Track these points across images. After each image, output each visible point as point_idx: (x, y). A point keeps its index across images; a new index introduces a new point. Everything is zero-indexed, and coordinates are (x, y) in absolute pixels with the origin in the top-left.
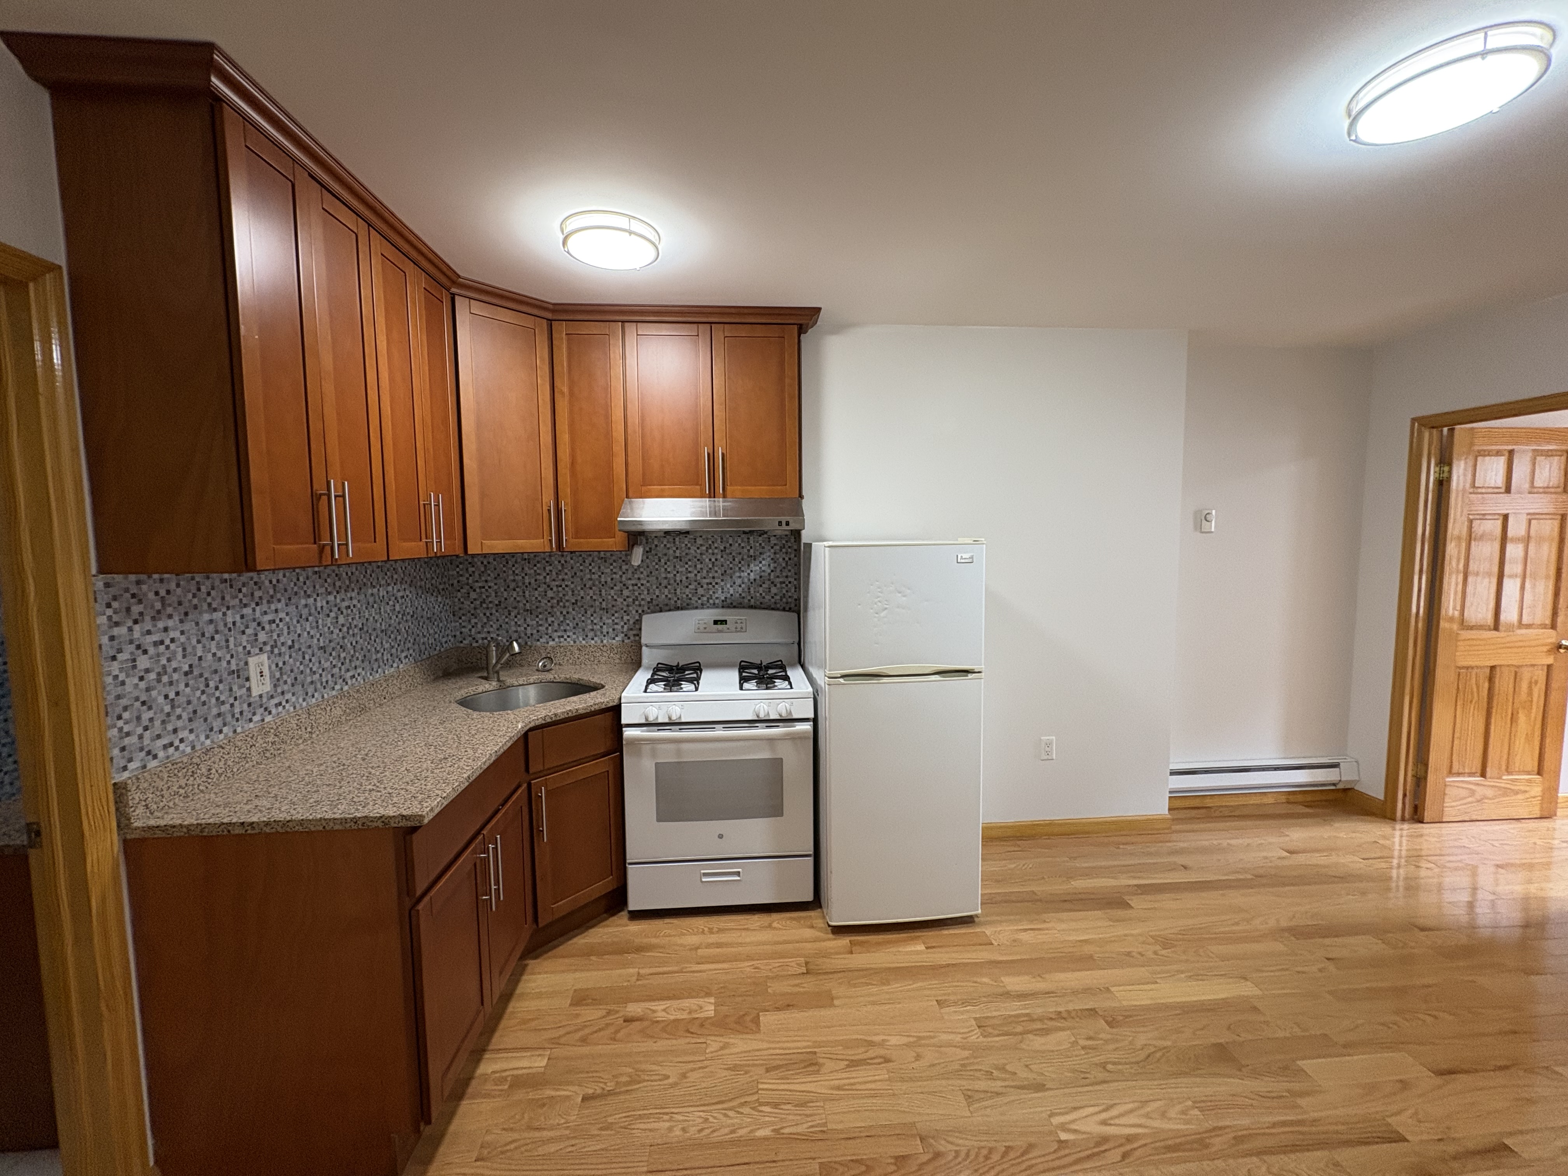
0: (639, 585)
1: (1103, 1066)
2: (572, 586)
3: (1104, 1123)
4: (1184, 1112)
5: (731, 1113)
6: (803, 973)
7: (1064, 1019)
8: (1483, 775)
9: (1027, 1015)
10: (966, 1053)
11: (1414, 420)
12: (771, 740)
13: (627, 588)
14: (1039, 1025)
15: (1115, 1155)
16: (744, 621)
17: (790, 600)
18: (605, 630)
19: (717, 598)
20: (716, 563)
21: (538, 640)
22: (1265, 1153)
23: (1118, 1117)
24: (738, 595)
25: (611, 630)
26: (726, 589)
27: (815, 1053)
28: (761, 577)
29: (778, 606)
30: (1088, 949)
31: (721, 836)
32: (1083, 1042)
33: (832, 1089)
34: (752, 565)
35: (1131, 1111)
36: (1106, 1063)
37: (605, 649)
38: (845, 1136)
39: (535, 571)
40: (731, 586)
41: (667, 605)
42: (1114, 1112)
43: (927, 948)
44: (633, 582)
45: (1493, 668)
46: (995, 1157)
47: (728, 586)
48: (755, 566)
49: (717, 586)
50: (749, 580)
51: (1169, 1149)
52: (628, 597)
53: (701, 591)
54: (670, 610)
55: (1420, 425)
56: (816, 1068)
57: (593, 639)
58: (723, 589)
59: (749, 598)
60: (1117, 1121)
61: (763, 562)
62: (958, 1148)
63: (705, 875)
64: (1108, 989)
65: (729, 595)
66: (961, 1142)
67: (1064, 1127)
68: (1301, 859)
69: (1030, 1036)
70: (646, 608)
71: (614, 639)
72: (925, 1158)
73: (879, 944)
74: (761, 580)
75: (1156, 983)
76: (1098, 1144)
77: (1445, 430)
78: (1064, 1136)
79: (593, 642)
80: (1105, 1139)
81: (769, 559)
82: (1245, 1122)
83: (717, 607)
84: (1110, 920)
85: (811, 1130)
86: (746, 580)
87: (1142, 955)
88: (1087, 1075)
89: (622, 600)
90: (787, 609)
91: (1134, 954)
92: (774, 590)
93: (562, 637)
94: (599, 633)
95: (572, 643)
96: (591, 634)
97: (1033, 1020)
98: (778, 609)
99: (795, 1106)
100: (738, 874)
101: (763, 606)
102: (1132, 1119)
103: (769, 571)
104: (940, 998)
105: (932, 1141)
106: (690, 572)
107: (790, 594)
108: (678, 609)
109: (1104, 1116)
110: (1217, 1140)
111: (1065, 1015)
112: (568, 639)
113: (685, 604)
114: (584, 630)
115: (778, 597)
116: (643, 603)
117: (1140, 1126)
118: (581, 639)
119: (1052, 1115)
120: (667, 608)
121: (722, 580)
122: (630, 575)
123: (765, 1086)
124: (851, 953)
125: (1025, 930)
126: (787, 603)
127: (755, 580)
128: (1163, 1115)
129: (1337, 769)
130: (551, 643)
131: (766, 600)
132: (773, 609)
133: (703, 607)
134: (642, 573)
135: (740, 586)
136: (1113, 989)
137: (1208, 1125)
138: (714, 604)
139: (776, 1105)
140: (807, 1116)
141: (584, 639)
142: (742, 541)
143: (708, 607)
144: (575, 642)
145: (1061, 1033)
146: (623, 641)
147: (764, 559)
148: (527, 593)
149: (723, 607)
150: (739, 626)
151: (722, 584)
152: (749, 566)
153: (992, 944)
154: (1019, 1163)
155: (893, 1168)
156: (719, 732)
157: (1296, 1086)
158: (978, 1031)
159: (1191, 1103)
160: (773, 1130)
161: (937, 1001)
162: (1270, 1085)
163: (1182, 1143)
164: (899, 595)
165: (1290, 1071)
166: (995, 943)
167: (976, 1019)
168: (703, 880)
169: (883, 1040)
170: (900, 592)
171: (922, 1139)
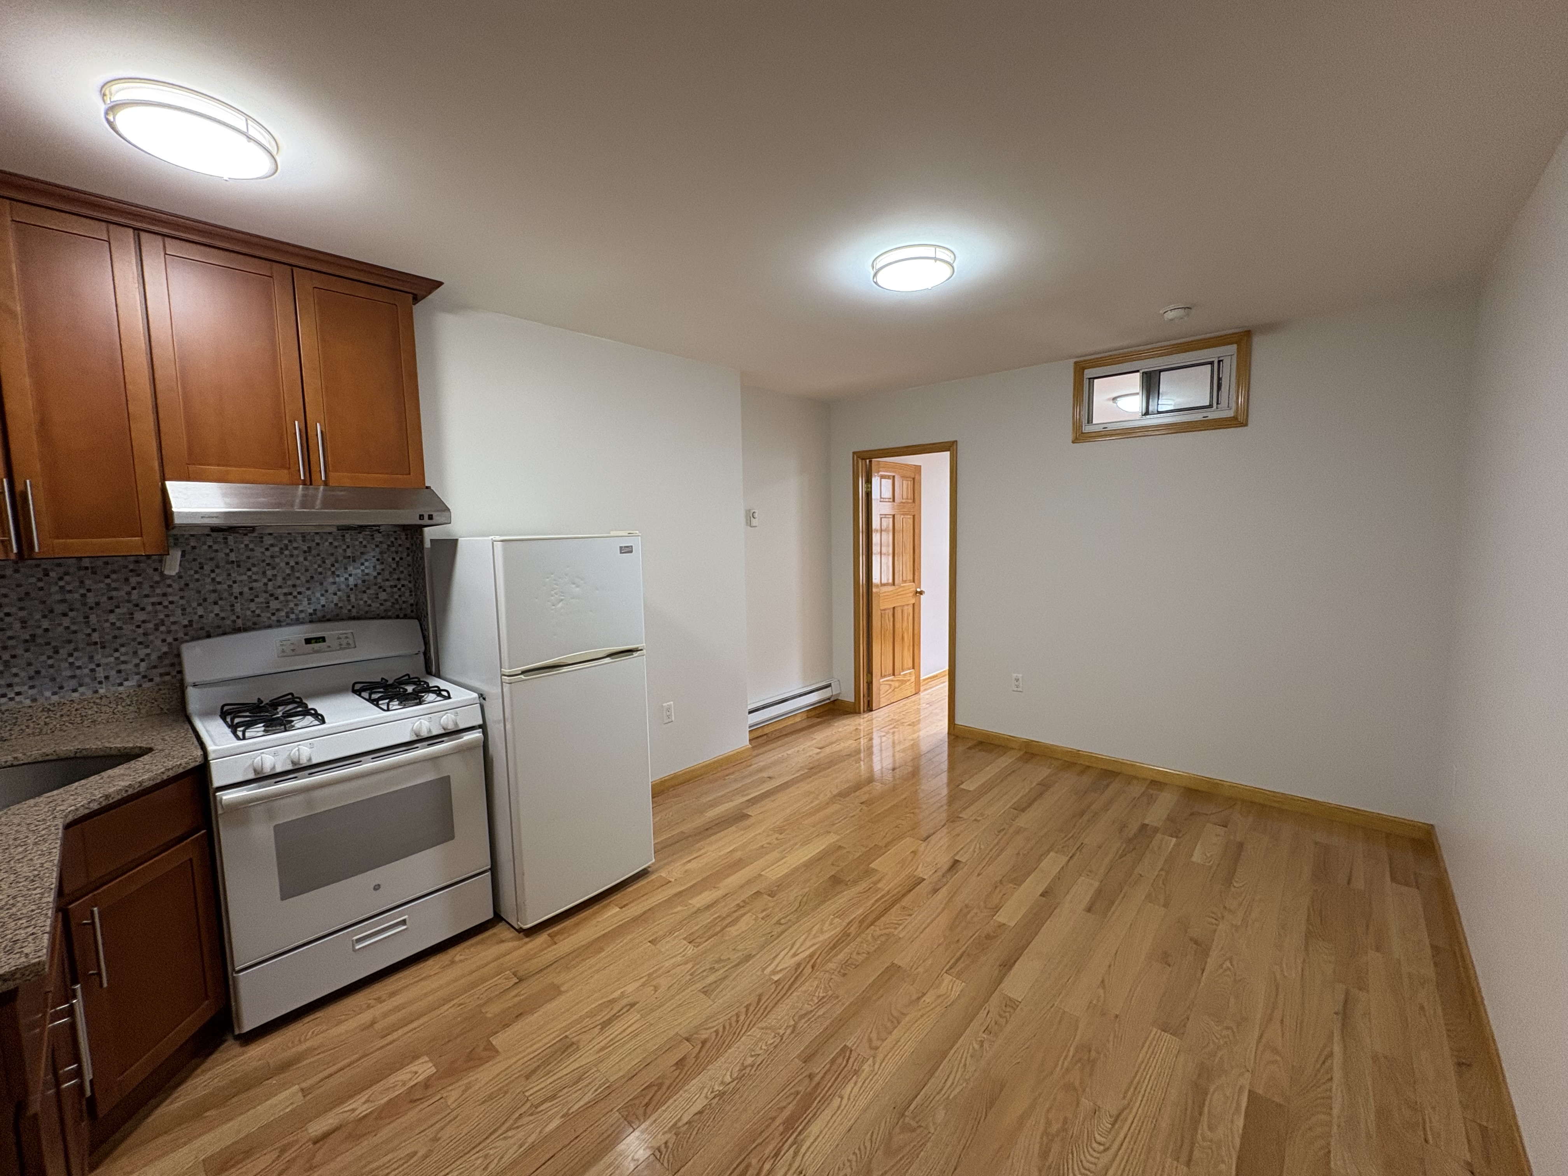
0: (165, 603)
1: (778, 923)
3: (795, 955)
4: (831, 924)
5: (510, 1134)
6: (516, 983)
7: (743, 907)
8: (894, 675)
9: (719, 917)
10: (690, 965)
11: (854, 453)
12: (434, 759)
13: (142, 609)
14: (729, 920)
15: (808, 969)
16: (350, 636)
17: (404, 606)
18: (100, 675)
19: (301, 611)
20: (297, 567)
22: (875, 922)
23: (799, 948)
24: (332, 605)
25: (113, 673)
26: (313, 599)
27: (566, 1037)
28: (364, 581)
29: (390, 614)
30: (738, 855)
31: (377, 887)
32: (761, 916)
33: (598, 1052)
34: (350, 569)
35: (805, 940)
36: (780, 920)
37: (103, 702)
38: (626, 1079)
40: (322, 595)
41: (219, 627)
42: (797, 946)
43: (621, 908)
44: (154, 600)
45: (894, 608)
46: (742, 1018)
47: (318, 595)
48: (355, 568)
49: (299, 597)
50: (348, 586)
51: (833, 948)
52: (144, 622)
53: (274, 604)
54: (224, 634)
55: (858, 457)
56: (575, 1047)
57: (75, 691)
58: (309, 599)
59: (350, 607)
60: (801, 950)
61: (366, 564)
62: (714, 1029)
63: (359, 941)
64: (760, 875)
65: (319, 607)
66: (714, 1024)
67: (774, 972)
68: (828, 750)
69: (728, 929)
70: (181, 635)
71: (121, 684)
72: (697, 1050)
73: (577, 925)
74: (366, 584)
75: (786, 857)
76: (796, 969)
77: (868, 461)
78: (776, 978)
79: (75, 695)
80: (799, 965)
81: (374, 560)
82: (860, 911)
83: (303, 623)
84: (741, 830)
86: (343, 587)
87: (770, 844)
88: (773, 933)
89: (132, 627)
90: (401, 615)
91: (765, 845)
92: (383, 596)
94: (87, 680)
96: (70, 684)
97: (724, 918)
98: (390, 618)
99: (571, 1086)
100: (404, 922)
101: (368, 615)
102: (808, 943)
103: (375, 574)
104: (650, 939)
105: (695, 1036)
106: (256, 581)
107: (403, 599)
108: (238, 630)
109: (793, 951)
110: (852, 928)
111: (742, 904)
113: (250, 624)
114: (53, 680)
115: (389, 604)
116: (174, 628)
117: (814, 945)
118: (47, 694)
119: (764, 970)
120: (220, 631)
121: (308, 589)
123: (531, 1092)
124: (556, 943)
125: (689, 861)
126: (401, 609)
127: (356, 585)
128: (822, 931)
129: (830, 688)
131: (373, 609)
132: (382, 618)
133: (279, 624)
135: (335, 594)
136: (763, 873)
137: (845, 924)
138: (298, 619)
139: (552, 1098)
140: (587, 1085)
141: (54, 693)
142: (335, 539)
143: (288, 625)
145: (744, 918)
146: (140, 686)
147: (366, 560)
149: (311, 622)
150: (344, 642)
151: (309, 593)
152: (346, 569)
153: (670, 882)
154: (758, 1010)
155: (678, 1071)
156: (368, 765)
157: (874, 879)
158: (690, 946)
159: (832, 917)
160: (562, 1117)
161: (649, 942)
162: (863, 885)
163: (837, 941)
164: (573, 586)
165: (869, 872)
166: (673, 880)
167: (685, 939)
168: (357, 947)
169: (622, 993)
170: (574, 584)
171: (688, 1040)
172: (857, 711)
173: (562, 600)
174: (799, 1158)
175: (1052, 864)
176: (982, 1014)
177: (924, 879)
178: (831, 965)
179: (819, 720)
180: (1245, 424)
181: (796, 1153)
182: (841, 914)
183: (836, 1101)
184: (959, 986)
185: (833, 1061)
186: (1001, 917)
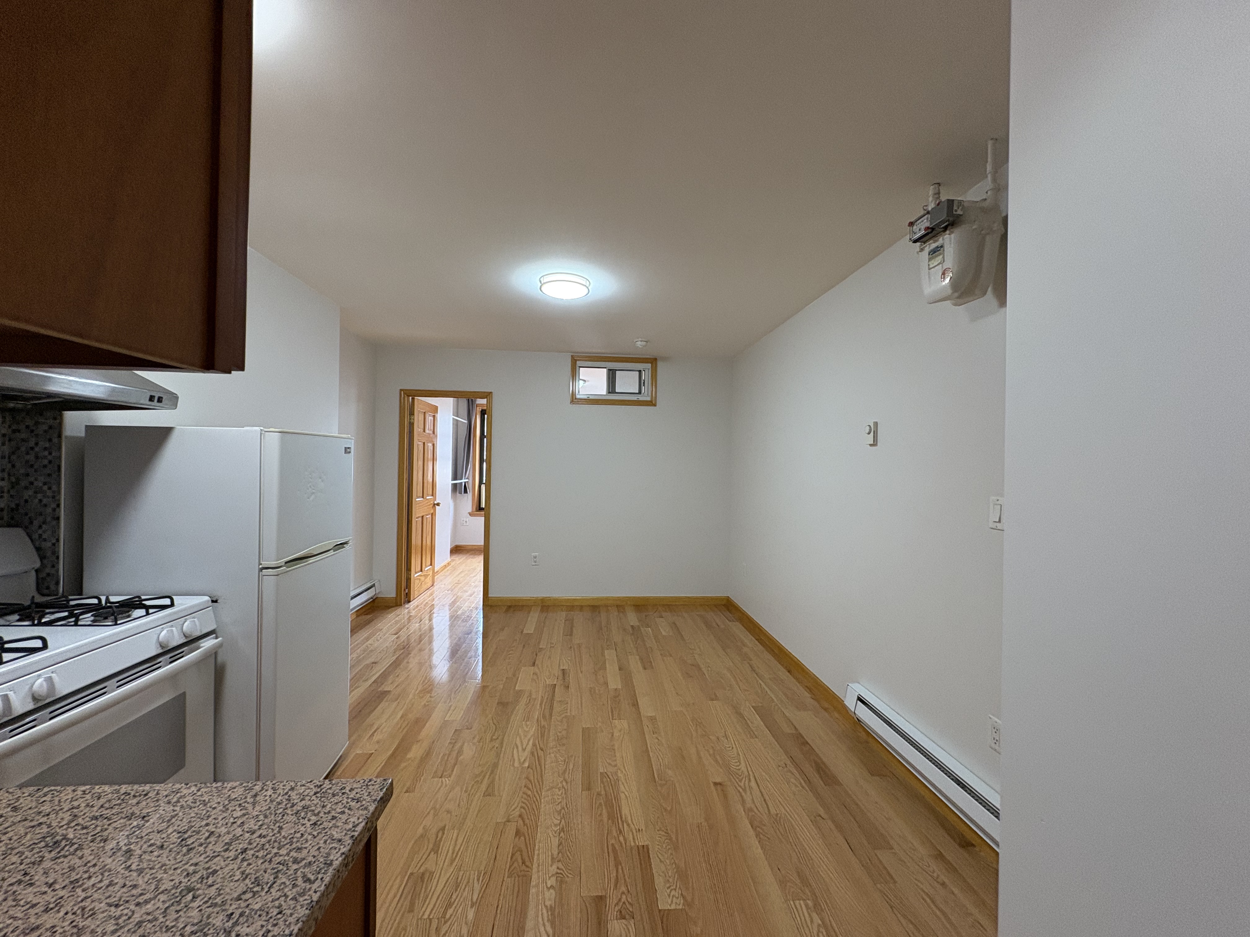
1: (492, 740)
3: (524, 750)
4: (527, 726)
7: (455, 742)
9: (444, 754)
10: (458, 788)
11: (401, 390)
14: (454, 753)
15: (540, 753)
22: (551, 714)
23: (522, 745)
27: (412, 874)
30: (410, 718)
33: (451, 864)
35: (521, 741)
36: (491, 738)
38: (492, 862)
42: (519, 745)
45: (423, 517)
46: (529, 793)
51: (542, 736)
55: (404, 394)
56: (427, 874)
62: (519, 807)
64: (446, 722)
66: (516, 805)
67: (521, 763)
69: (460, 758)
72: (521, 822)
75: (452, 705)
76: (533, 756)
78: (526, 765)
80: (532, 753)
82: (537, 713)
85: (480, 882)
88: (496, 746)
91: (427, 704)
97: (449, 753)
99: (456, 890)
102: (525, 741)
105: (510, 817)
109: (520, 749)
110: (542, 723)
111: (453, 742)
117: (529, 740)
119: (513, 765)
123: (427, 913)
125: (373, 735)
128: (526, 732)
129: (373, 588)
136: (446, 719)
137: (535, 722)
139: (449, 905)
140: (468, 882)
145: (464, 747)
154: (535, 785)
155: (522, 838)
156: (114, 693)
157: (526, 695)
158: (443, 779)
159: (524, 723)
160: (472, 907)
161: (407, 792)
162: (523, 701)
163: (541, 733)
164: (320, 480)
165: (519, 693)
166: (373, 751)
167: (433, 777)
169: (424, 828)
170: (320, 478)
171: (508, 821)
172: (399, 604)
173: (313, 493)
174: (632, 826)
175: (610, 655)
176: (645, 728)
177: (555, 685)
178: (551, 744)
179: (369, 617)
180: (655, 405)
181: (628, 825)
182: (527, 718)
183: (622, 796)
184: (625, 724)
185: (602, 782)
186: (612, 685)
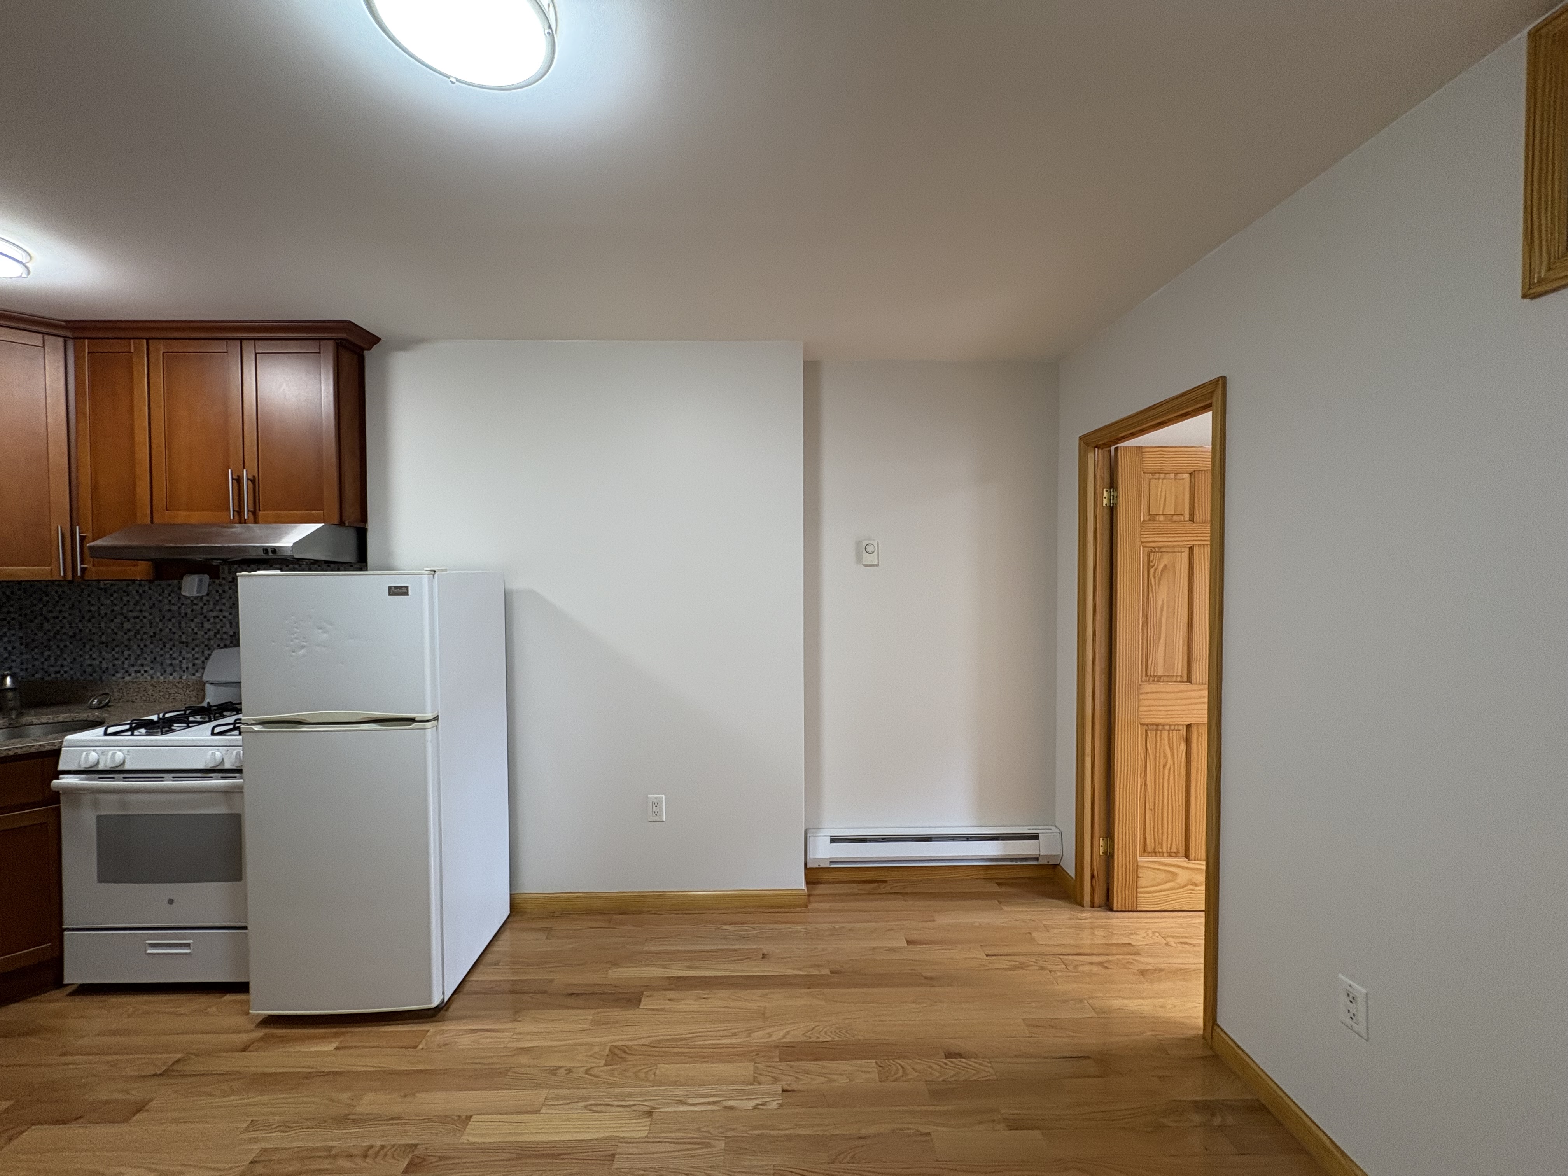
0: (221, 617)
2: (150, 617)
6: (155, 1075)
8: (1187, 856)
11: (1081, 437)
12: (225, 793)
13: (208, 620)
18: (184, 666)
21: (114, 675)
25: (190, 665)
31: (171, 902)
37: (180, 685)
39: (112, 601)
43: (336, 1049)
44: (215, 614)
45: (1189, 726)
52: (209, 630)
57: (171, 675)
63: (151, 945)
64: (469, 1119)
70: (228, 642)
71: (194, 675)
79: (171, 678)
84: (591, 1022)
87: (570, 1072)
89: (203, 633)
91: (562, 1070)
93: (139, 672)
94: (178, 669)
95: (149, 678)
96: (169, 670)
100: (190, 946)
112: (146, 675)
114: (162, 664)
116: (225, 636)
118: (159, 674)
122: (211, 606)
124: (245, 1051)
129: (1036, 841)
130: (128, 678)
134: (224, 604)
136: (476, 1117)
141: (162, 675)
144: (152, 678)
148: (103, 625)
153: (416, 1048)
156: (168, 783)
164: (320, 631)
168: (149, 951)
170: (320, 628)
173: (303, 647)
